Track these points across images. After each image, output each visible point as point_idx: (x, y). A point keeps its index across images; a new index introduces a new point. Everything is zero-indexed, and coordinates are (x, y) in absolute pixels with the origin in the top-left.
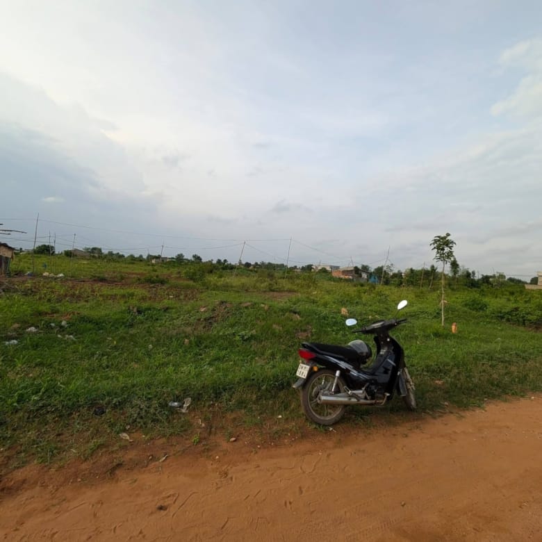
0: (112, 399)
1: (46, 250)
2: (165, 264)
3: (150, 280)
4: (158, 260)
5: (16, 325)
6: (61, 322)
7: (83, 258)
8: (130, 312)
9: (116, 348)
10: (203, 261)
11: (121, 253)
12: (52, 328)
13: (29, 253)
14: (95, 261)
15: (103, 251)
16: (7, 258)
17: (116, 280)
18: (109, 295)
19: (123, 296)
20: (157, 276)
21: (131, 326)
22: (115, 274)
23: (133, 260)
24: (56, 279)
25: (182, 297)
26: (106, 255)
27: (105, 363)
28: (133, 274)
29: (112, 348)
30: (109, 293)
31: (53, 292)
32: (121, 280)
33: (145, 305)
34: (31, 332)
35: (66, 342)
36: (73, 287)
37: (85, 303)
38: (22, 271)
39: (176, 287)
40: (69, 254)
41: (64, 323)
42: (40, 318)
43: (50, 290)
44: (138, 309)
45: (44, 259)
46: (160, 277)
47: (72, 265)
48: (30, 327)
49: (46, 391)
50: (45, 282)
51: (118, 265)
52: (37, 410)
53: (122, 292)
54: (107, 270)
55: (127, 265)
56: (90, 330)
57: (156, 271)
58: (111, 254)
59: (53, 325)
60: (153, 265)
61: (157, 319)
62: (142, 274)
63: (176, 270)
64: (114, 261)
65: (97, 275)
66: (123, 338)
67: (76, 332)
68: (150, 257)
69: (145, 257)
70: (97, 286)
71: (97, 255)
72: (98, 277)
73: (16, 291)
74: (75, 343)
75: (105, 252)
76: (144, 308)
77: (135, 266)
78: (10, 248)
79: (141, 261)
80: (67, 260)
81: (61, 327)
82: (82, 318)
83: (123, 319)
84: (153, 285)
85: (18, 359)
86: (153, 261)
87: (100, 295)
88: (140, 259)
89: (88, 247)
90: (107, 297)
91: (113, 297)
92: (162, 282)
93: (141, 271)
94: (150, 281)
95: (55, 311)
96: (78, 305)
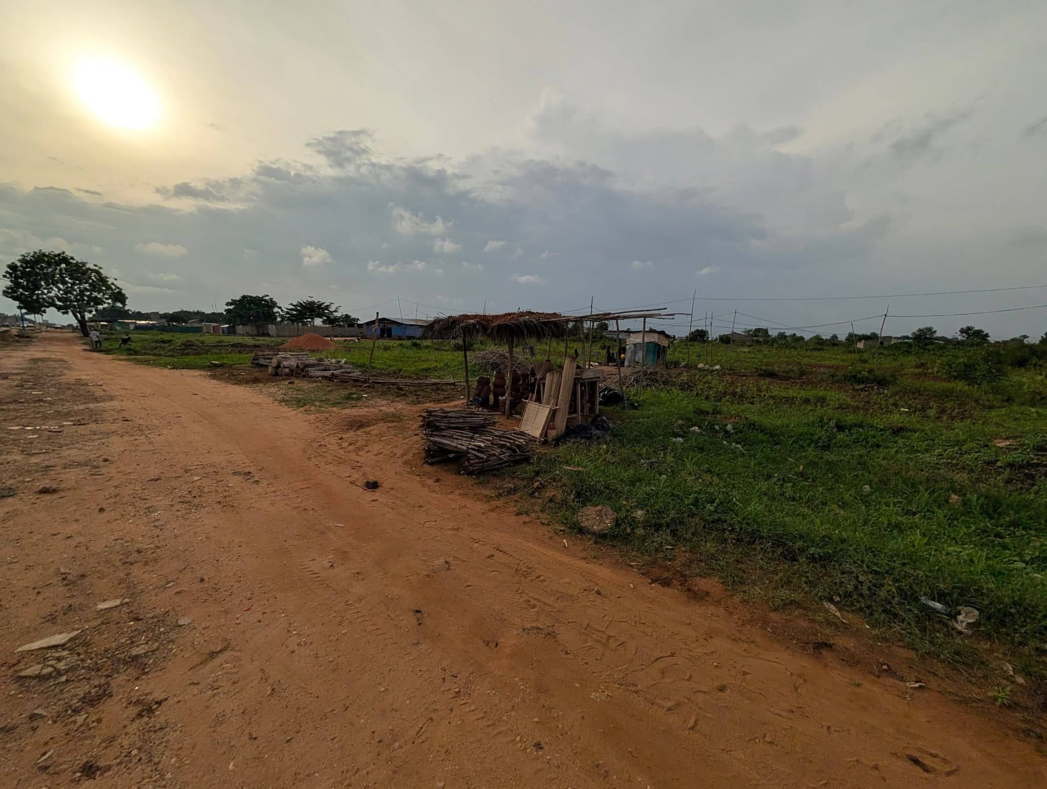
0: (808, 547)
1: (699, 336)
2: (886, 348)
3: (855, 376)
4: (871, 342)
5: (680, 422)
6: (726, 425)
7: (743, 344)
8: (822, 427)
9: (802, 474)
10: (992, 339)
11: (798, 335)
12: (716, 432)
13: (682, 340)
14: (758, 348)
15: (770, 333)
16: (664, 347)
17: (791, 374)
18: (784, 397)
19: (807, 401)
20: (870, 371)
21: (826, 447)
22: (790, 367)
23: (819, 343)
24: (713, 371)
25: (932, 413)
26: (775, 338)
27: (789, 492)
28: (820, 366)
29: (796, 474)
30: (783, 394)
31: (710, 388)
32: (803, 376)
33: (850, 418)
34: (694, 431)
35: (733, 452)
36: (733, 383)
37: (750, 405)
38: (678, 362)
39: (917, 392)
40: (725, 340)
41: (729, 427)
42: (702, 417)
43: (707, 385)
44: (837, 422)
45: (697, 347)
46: (877, 373)
47: (729, 354)
48: (694, 426)
49: (721, 503)
50: (700, 376)
51: (795, 353)
52: (713, 522)
53: (803, 394)
54: (778, 360)
55: (808, 353)
56: (762, 442)
57: (865, 361)
58: (782, 336)
59: (717, 427)
60: (859, 351)
61: (878, 446)
62: (837, 368)
63: (912, 360)
64: (787, 346)
65: (763, 367)
66: (814, 464)
67: (744, 441)
68: (853, 338)
69: (842, 338)
70: (764, 382)
71: (761, 339)
72: (765, 371)
73: (674, 385)
74: (743, 455)
75: (773, 333)
76: (850, 423)
77: (823, 354)
78: (668, 336)
79: (835, 345)
80: (724, 346)
81: (726, 432)
82: (750, 424)
83: (812, 435)
84: (862, 386)
85: (687, 458)
86: (860, 345)
87: (771, 397)
88: (834, 342)
89: (749, 328)
90: (781, 400)
91: (790, 401)
92: (882, 383)
93: (833, 362)
94: (855, 379)
95: (716, 412)
96: (743, 407)
